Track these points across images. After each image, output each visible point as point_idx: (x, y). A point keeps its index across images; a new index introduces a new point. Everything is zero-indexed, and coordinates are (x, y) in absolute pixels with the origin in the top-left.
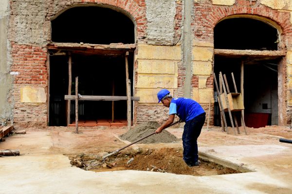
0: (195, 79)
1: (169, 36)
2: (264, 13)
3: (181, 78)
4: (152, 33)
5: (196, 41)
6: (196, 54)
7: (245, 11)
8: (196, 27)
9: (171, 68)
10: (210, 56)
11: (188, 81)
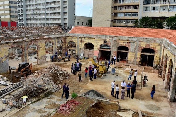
0: (137, 58)
1: (133, 51)
2: (151, 48)
3: (135, 57)
4: (131, 51)
5: (138, 52)
6: (137, 54)
7: (147, 48)
8: (138, 50)
9: (133, 56)
10: (140, 54)
11: (136, 58)
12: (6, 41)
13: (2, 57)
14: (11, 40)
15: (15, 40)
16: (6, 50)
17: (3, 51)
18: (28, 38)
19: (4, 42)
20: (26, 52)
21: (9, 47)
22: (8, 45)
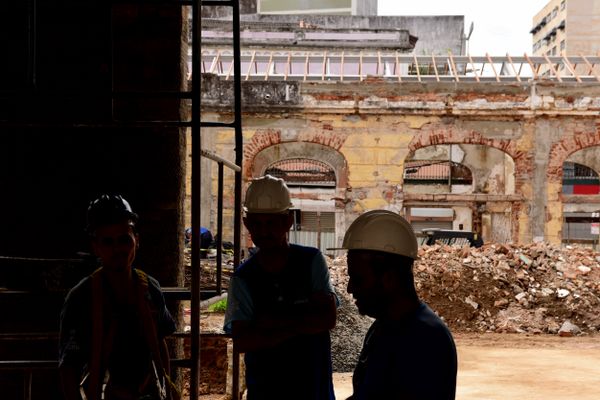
12: (392, 98)
13: (363, 185)
14: (432, 96)
15: (456, 99)
16: (393, 153)
17: (370, 153)
18: (570, 100)
19: (376, 103)
20: (542, 189)
21: (409, 138)
22: (407, 125)
